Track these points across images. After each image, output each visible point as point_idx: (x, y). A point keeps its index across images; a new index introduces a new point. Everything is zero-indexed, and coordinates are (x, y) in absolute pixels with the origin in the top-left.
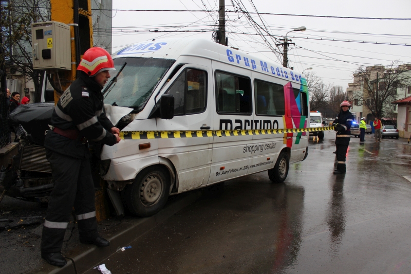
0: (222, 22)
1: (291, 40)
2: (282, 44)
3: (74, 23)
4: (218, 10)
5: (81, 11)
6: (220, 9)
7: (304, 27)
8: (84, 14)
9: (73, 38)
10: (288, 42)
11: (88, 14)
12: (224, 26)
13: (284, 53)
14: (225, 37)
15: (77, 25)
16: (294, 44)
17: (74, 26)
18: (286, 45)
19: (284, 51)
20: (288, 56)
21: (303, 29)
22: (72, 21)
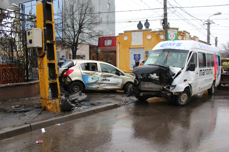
0: (165, 15)
1: (212, 21)
2: (206, 24)
3: (44, 27)
4: (163, 8)
5: (48, 22)
6: (164, 7)
7: (220, 12)
8: (50, 23)
9: (43, 34)
10: (210, 22)
11: (52, 23)
12: (167, 16)
13: (208, 29)
14: (167, 22)
15: (45, 28)
16: (214, 23)
17: (44, 29)
18: (209, 24)
19: (208, 28)
20: (210, 31)
21: (220, 14)
22: (43, 27)
